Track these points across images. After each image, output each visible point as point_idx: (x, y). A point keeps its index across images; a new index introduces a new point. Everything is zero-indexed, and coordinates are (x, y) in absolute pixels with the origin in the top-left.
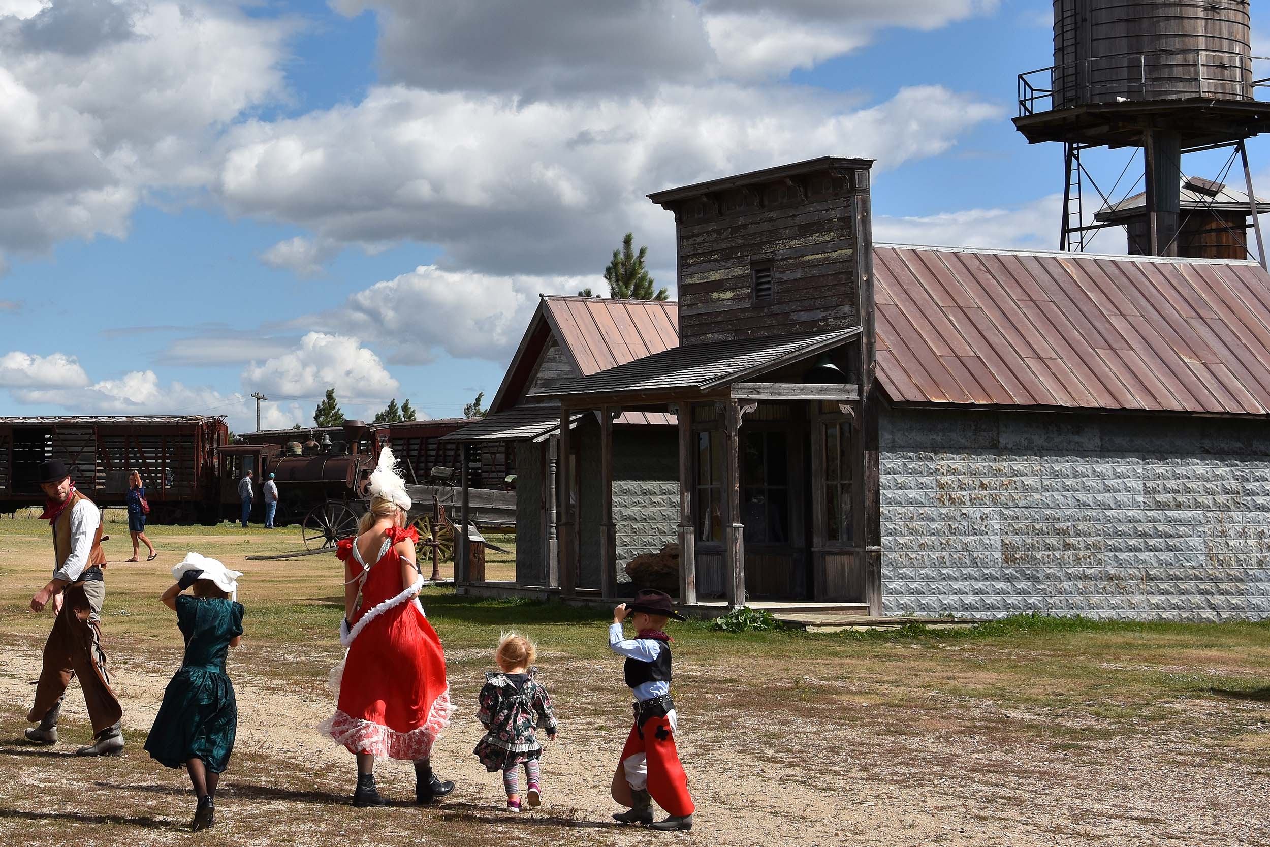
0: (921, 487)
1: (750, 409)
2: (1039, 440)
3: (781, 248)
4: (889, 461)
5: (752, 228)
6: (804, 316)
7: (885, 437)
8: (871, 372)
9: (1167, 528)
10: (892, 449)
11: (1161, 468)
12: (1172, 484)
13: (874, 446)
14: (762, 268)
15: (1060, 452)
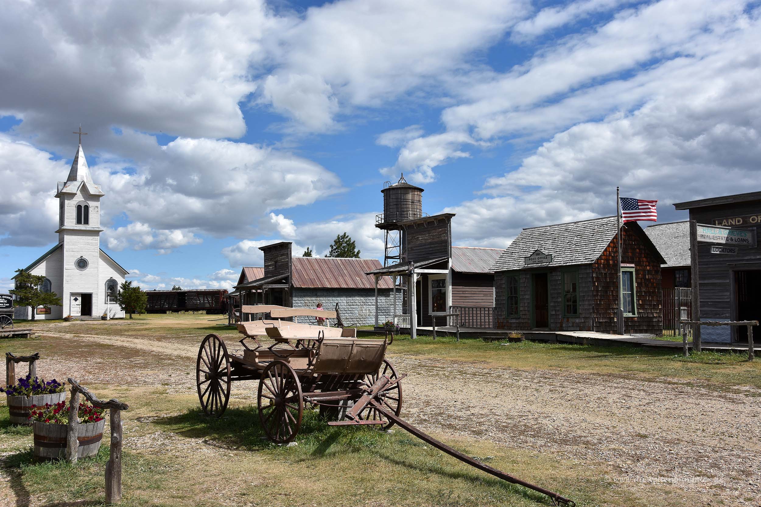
0: (301, 303)
1: (267, 289)
2: (325, 294)
3: (279, 259)
4: (294, 299)
5: (275, 255)
6: (282, 272)
7: (294, 294)
8: (291, 282)
9: (351, 309)
10: (296, 296)
11: (350, 299)
12: (352, 301)
13: (292, 297)
14: (276, 262)
15: (329, 296)
